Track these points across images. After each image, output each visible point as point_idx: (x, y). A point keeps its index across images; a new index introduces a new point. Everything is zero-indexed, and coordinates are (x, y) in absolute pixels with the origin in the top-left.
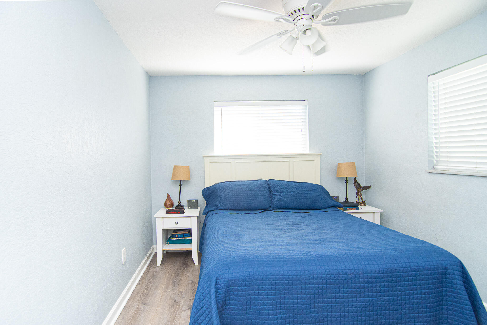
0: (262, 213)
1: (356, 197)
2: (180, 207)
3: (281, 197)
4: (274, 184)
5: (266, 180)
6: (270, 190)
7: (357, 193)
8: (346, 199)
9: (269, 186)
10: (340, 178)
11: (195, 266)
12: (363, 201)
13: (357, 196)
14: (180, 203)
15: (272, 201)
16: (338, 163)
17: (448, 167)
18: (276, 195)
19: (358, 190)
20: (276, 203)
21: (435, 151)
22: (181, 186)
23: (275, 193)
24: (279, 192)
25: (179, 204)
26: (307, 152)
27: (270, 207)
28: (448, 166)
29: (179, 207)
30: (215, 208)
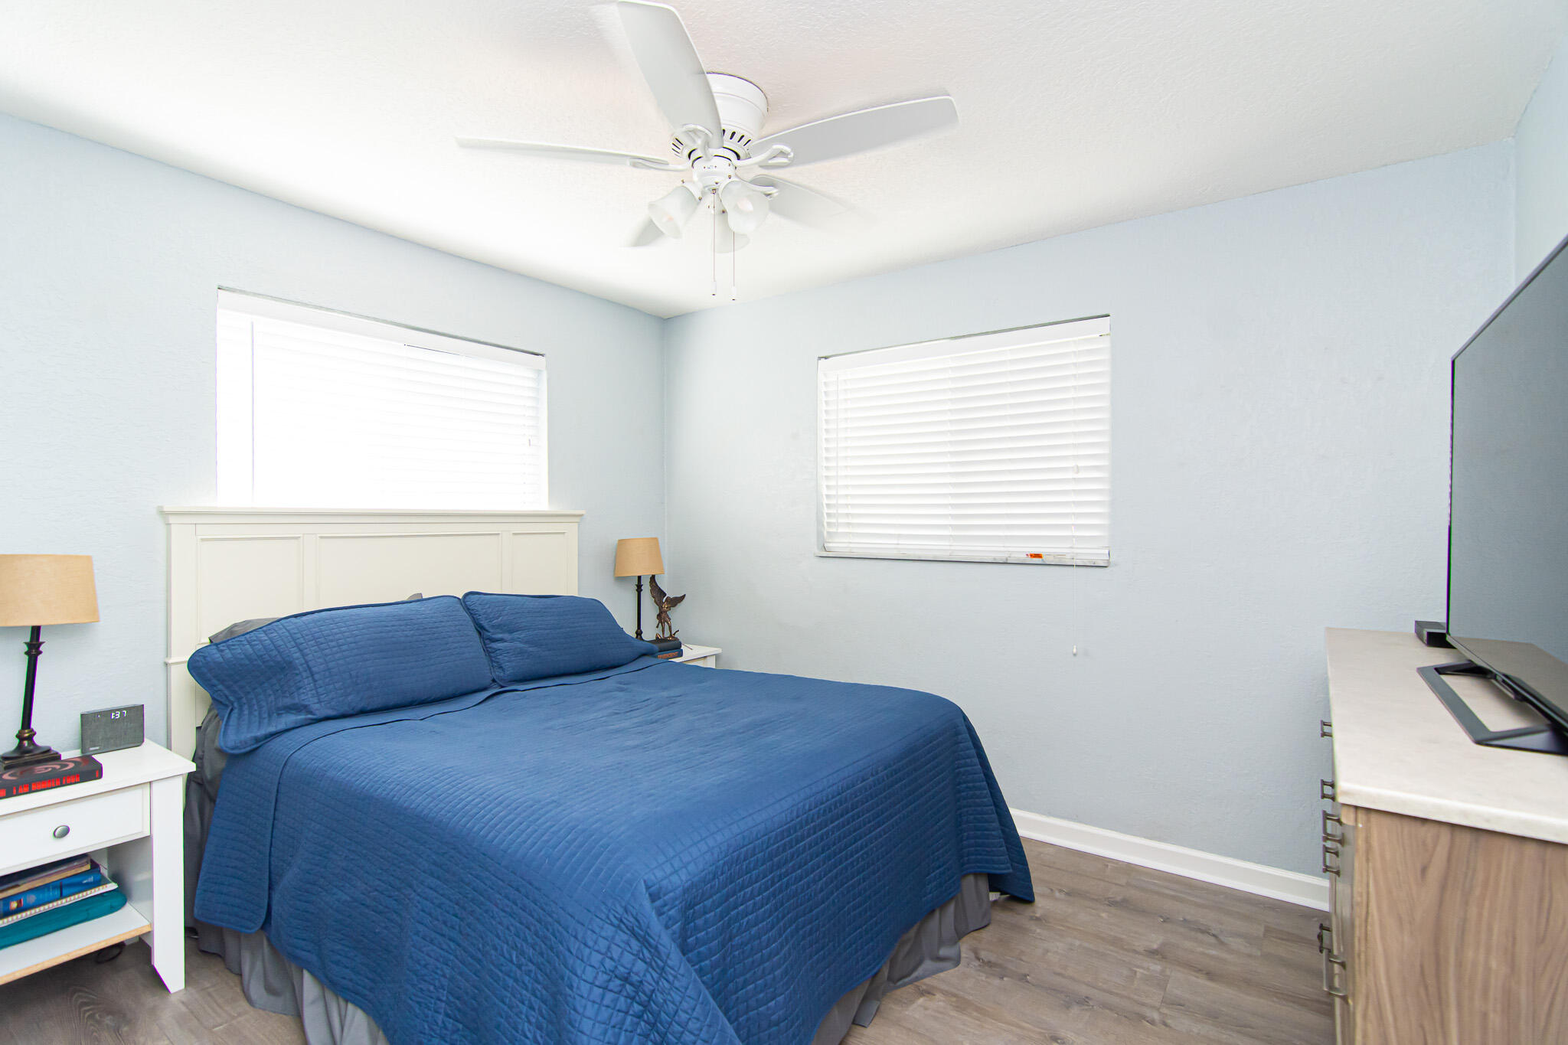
0: (490, 702)
1: (657, 627)
2: (27, 757)
3: (522, 645)
4: (489, 607)
5: (455, 597)
6: (480, 629)
7: (659, 616)
8: (639, 633)
9: (471, 614)
10: (621, 579)
11: (173, 999)
12: (673, 633)
13: (660, 622)
14: (30, 739)
15: (492, 661)
16: (620, 541)
17: (851, 545)
18: (502, 640)
19: (661, 608)
20: (511, 666)
21: (827, 514)
22: (41, 652)
23: (500, 636)
24: (511, 632)
25: (20, 746)
26: (543, 505)
27: (494, 681)
28: (850, 543)
29: (21, 761)
30: (291, 719)
